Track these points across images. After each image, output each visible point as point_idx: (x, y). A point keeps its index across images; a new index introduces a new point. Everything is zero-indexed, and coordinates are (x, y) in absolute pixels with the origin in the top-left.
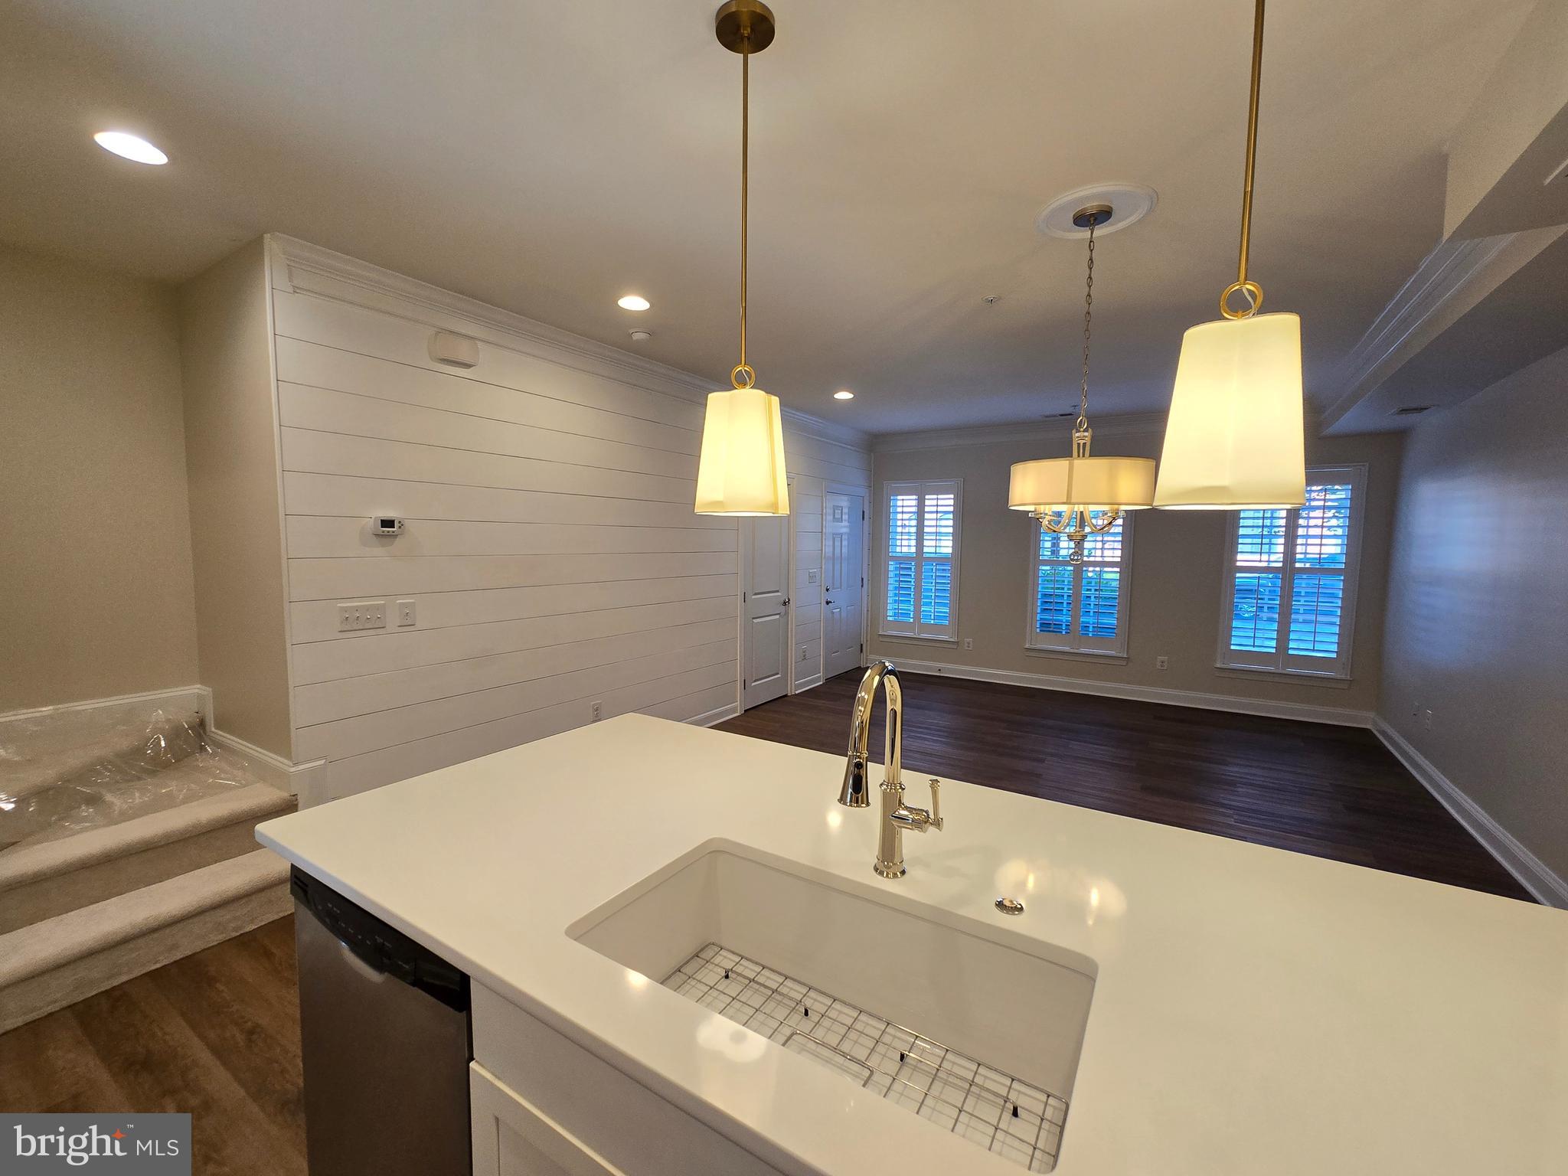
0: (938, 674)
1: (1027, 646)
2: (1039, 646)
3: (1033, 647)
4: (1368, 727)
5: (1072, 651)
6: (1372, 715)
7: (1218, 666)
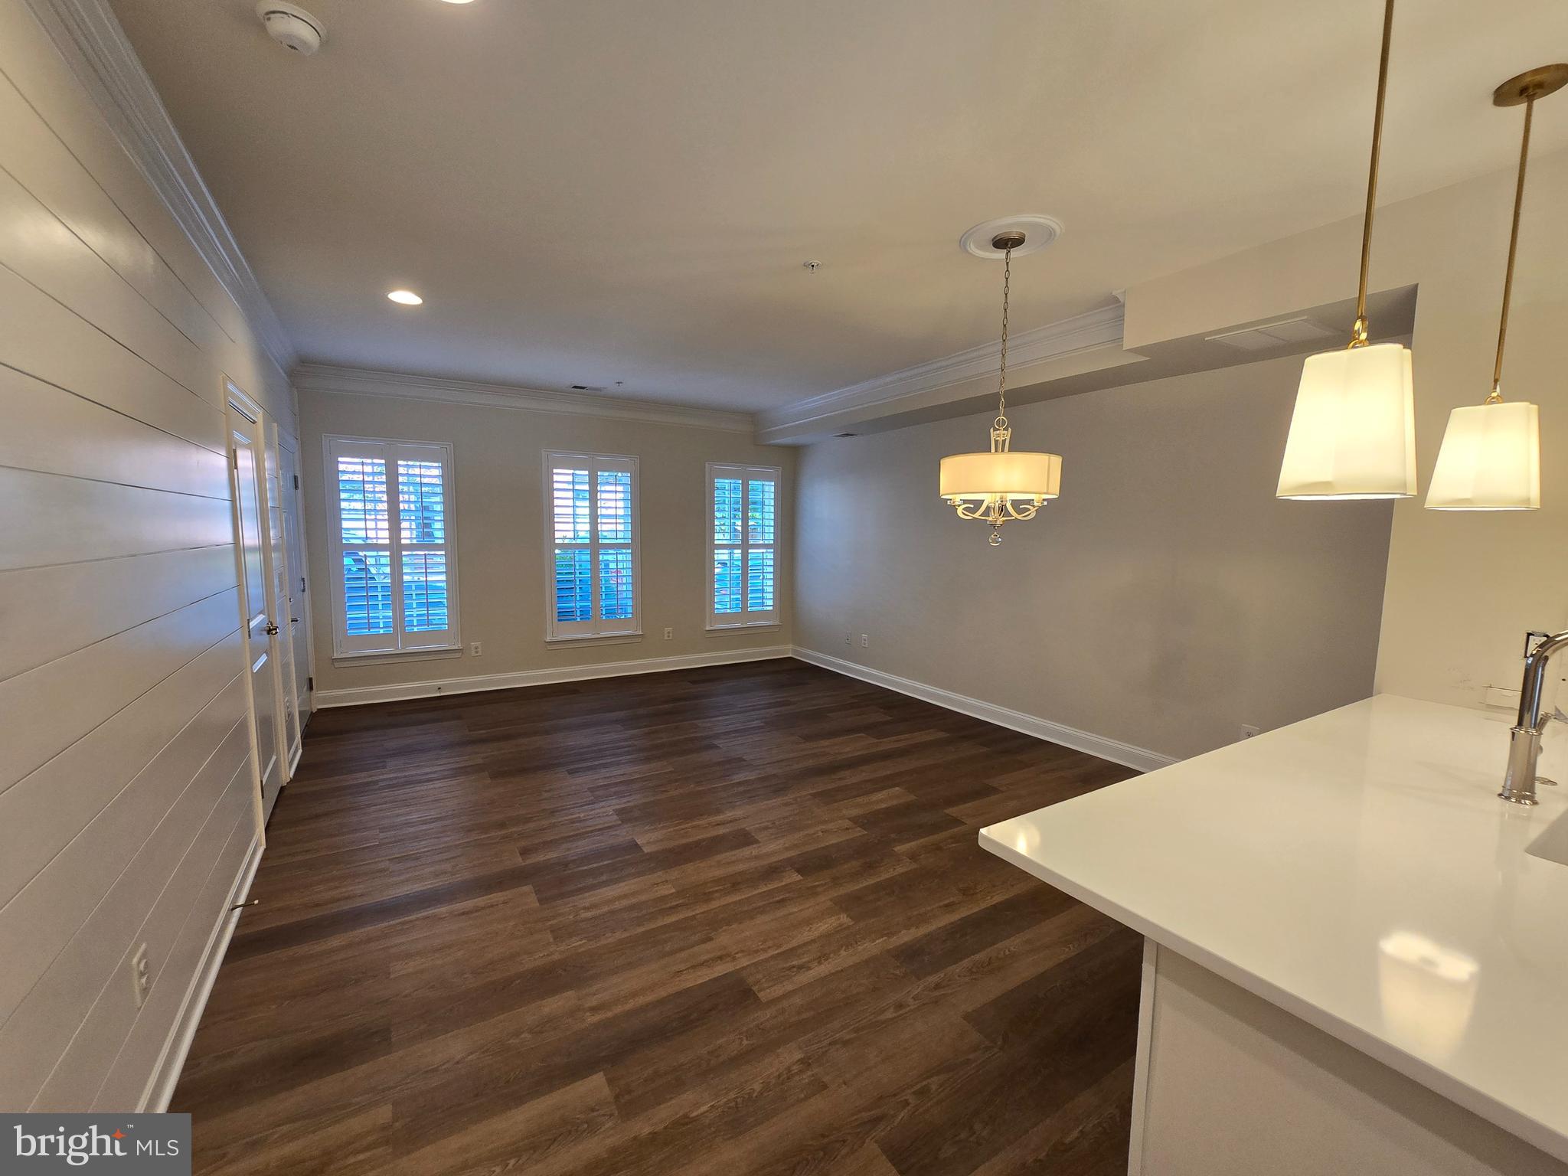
0: (438, 695)
1: (548, 640)
2: (559, 638)
3: (554, 639)
4: (790, 656)
5: (594, 636)
6: (790, 646)
7: (707, 629)
